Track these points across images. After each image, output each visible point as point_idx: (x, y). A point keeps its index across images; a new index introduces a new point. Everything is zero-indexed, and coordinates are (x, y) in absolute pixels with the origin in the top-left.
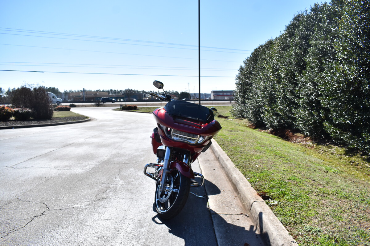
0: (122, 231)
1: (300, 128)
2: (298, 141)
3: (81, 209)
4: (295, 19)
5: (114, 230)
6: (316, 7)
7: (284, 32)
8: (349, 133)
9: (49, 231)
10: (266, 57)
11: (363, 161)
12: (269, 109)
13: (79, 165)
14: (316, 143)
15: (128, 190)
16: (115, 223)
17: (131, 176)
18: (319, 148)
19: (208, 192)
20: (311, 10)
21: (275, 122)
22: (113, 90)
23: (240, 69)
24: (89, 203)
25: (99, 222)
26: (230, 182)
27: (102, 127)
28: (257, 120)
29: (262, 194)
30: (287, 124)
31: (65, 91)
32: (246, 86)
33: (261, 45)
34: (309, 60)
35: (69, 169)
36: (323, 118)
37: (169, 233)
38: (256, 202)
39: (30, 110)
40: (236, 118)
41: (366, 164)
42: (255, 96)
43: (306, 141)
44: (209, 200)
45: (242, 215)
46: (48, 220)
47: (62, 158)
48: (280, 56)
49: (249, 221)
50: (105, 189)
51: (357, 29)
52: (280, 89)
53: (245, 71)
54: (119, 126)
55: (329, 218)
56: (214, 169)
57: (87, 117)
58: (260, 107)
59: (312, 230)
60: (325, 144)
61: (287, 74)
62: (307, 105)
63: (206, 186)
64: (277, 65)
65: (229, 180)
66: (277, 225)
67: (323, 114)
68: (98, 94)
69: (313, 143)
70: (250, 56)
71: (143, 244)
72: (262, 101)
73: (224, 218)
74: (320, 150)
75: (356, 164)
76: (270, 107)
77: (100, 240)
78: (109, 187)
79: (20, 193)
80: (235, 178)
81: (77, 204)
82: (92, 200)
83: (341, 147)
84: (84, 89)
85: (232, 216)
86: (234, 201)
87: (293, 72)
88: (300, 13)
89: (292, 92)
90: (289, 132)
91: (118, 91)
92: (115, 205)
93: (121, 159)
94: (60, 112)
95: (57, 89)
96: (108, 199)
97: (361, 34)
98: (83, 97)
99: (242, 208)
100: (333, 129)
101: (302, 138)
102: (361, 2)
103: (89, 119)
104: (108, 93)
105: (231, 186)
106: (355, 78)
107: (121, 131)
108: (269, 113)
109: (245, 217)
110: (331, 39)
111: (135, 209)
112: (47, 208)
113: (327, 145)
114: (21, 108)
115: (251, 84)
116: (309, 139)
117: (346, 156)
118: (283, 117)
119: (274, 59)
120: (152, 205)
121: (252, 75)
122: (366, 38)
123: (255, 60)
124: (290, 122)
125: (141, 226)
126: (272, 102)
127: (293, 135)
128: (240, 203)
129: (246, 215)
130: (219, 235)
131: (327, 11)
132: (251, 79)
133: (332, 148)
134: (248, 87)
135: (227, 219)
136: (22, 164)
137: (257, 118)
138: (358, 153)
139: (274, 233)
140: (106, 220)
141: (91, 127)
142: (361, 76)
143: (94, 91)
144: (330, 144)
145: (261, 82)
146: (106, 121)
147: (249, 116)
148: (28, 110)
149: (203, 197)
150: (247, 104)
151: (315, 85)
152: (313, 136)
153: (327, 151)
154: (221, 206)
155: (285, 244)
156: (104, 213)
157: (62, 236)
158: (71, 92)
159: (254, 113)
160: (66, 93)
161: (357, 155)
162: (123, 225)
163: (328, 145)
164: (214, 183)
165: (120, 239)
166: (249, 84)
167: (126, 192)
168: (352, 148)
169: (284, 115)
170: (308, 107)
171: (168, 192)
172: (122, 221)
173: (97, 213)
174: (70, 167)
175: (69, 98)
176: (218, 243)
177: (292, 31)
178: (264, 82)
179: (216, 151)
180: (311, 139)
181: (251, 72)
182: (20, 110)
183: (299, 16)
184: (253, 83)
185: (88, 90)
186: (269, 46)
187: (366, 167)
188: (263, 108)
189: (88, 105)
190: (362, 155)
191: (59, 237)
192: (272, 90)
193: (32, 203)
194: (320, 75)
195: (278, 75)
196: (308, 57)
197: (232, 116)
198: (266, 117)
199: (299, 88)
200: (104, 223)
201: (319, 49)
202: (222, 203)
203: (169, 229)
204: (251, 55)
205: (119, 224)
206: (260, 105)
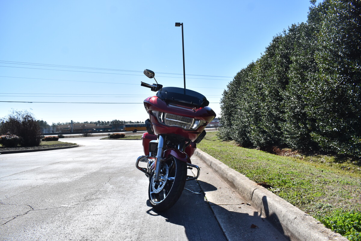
0: (114, 223)
1: (287, 142)
2: (286, 155)
3: (68, 208)
4: (274, 41)
5: (105, 222)
6: (294, 28)
7: (265, 54)
8: (337, 141)
9: (33, 226)
10: (248, 79)
11: (354, 166)
12: (254, 128)
13: (67, 176)
14: (304, 155)
15: (119, 192)
16: (106, 217)
17: (121, 182)
18: (308, 159)
19: (204, 190)
20: (289, 31)
21: (261, 140)
22: (101, 121)
23: (224, 93)
24: (77, 203)
25: (88, 217)
26: (226, 181)
27: (90, 150)
28: (243, 140)
29: (262, 183)
30: (274, 141)
31: (53, 124)
32: (231, 108)
33: (242, 69)
34: (291, 76)
35: (56, 179)
36: (309, 129)
37: (167, 222)
38: (257, 189)
39: (17, 137)
40: (222, 141)
41: (357, 168)
42: (240, 117)
43: (294, 154)
44: (206, 195)
45: (243, 205)
46: (31, 218)
47: (50, 172)
48: (262, 76)
49: (252, 209)
50: (95, 192)
51: (336, 39)
52: (264, 106)
53: (230, 95)
54: (107, 149)
55: (337, 197)
56: (208, 173)
57: (75, 144)
58: (245, 127)
59: (323, 207)
60: (313, 155)
61: (270, 92)
62: (293, 118)
63: (201, 185)
64: (260, 85)
65: (225, 180)
66: (284, 204)
67: (309, 125)
68: (86, 125)
69: (301, 155)
70: (234, 80)
71: (138, 232)
72: (247, 121)
73: (225, 208)
74: (309, 160)
75: (348, 169)
76: (256, 126)
77: (89, 231)
78: (99, 190)
79: (2, 198)
80: (231, 175)
81: (65, 204)
82: (81, 201)
83: (330, 156)
84: (72, 121)
85: (233, 206)
86: (233, 195)
87: (276, 89)
88: (279, 35)
89: (277, 109)
90: (276, 148)
91: (105, 122)
92: (105, 203)
93: (110, 171)
94: (47, 142)
95: (46, 122)
96: (98, 200)
97: (340, 43)
98: (71, 129)
99: (242, 199)
100: (321, 137)
101: (290, 152)
102: (337, 14)
103: (77, 145)
104: (95, 125)
105: (227, 184)
106: (338, 86)
107: (110, 152)
108: (256, 132)
109: (247, 206)
110: (310, 54)
111: (127, 205)
112: (32, 209)
113: (315, 155)
114: (8, 134)
115: (236, 106)
116: (297, 153)
117: (336, 163)
118: (269, 134)
119: (257, 80)
120: (146, 202)
121: (236, 98)
122: (345, 47)
123: (238, 83)
124: (276, 138)
125: (135, 218)
126: (257, 121)
127: (281, 150)
128: (239, 196)
129: (248, 204)
130: (222, 221)
131: (304, 29)
132: (235, 101)
133: (321, 158)
134: (232, 109)
135: (228, 208)
136: (7, 177)
137: (244, 139)
138: (348, 159)
139: (283, 210)
140: (96, 215)
141: (80, 150)
142: (344, 83)
143: (82, 123)
144: (318, 154)
145: (246, 103)
146: (94, 146)
147: (235, 136)
148: (15, 136)
149: (200, 192)
150: (233, 125)
151: (299, 97)
152: (301, 149)
153: (317, 161)
154: (219, 199)
155: (298, 217)
156: (94, 210)
157: (47, 230)
158: (59, 125)
159: (240, 134)
160: (54, 126)
161: (347, 161)
162: (115, 218)
163: (317, 155)
164: (209, 183)
165: (112, 230)
166: (234, 107)
167: (117, 193)
168: (341, 154)
169: (270, 132)
170: (294, 120)
171: (163, 182)
172: (114, 215)
173: (86, 211)
174: (58, 178)
175: (57, 130)
176: (222, 227)
177: (272, 52)
178: (248, 102)
179: (208, 159)
180: (299, 152)
181: (235, 95)
182: (7, 137)
183: (278, 38)
184: (238, 105)
185: (76, 122)
186: (250, 69)
187: (358, 170)
188: (249, 128)
189: (76, 136)
190: (352, 161)
191: (43, 230)
192: (257, 109)
193: (15, 205)
194: (304, 85)
195: (262, 94)
196: (290, 72)
197: (218, 139)
198: (253, 136)
199: (284, 103)
200: (94, 218)
201: (300, 64)
202: (220, 197)
203: (166, 219)
204: (234, 78)
205: (110, 217)
206: (246, 125)
